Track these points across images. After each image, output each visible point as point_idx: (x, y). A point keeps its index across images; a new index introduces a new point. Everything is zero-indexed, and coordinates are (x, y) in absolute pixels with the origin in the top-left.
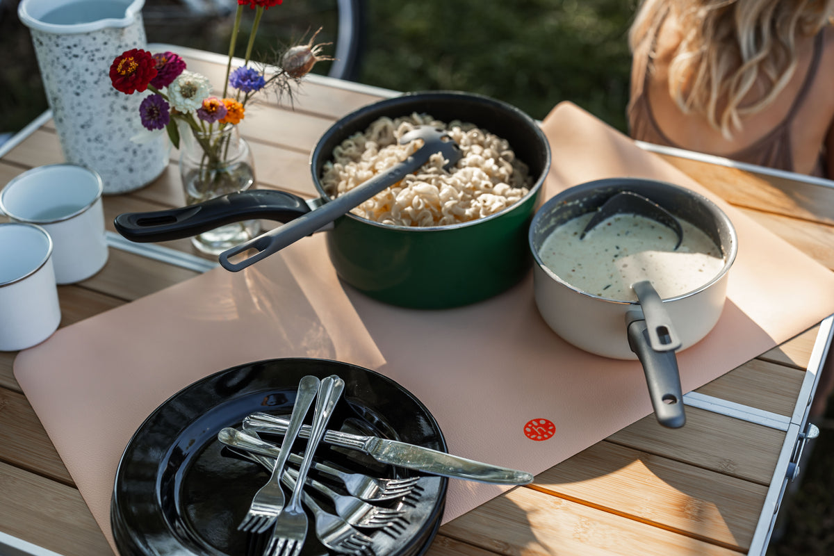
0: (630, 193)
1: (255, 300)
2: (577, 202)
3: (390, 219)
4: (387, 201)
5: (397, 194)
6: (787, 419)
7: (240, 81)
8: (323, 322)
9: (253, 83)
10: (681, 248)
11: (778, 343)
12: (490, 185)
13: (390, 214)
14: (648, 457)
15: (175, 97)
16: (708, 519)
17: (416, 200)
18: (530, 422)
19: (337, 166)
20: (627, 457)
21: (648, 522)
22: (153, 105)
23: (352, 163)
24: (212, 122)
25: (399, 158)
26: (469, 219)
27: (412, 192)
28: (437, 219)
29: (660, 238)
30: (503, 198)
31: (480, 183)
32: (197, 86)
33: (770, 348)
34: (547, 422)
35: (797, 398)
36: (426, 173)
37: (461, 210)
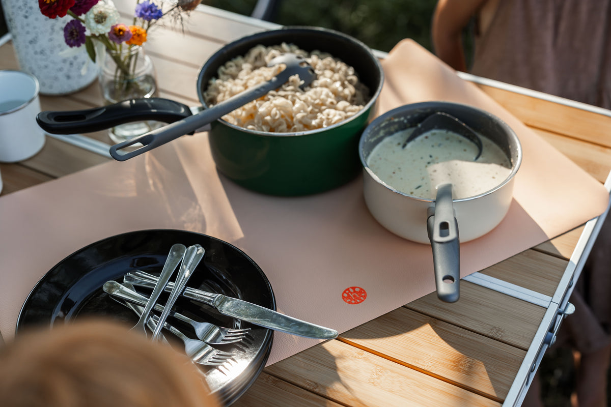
0: (443, 114)
1: (151, 182)
2: (402, 119)
3: (254, 125)
4: (253, 111)
5: (261, 105)
6: (549, 298)
7: (143, 12)
8: (200, 202)
9: (153, 14)
10: (480, 159)
11: (550, 237)
12: (335, 102)
13: (253, 122)
14: (436, 322)
15: (90, 22)
16: (475, 373)
17: (274, 111)
18: (348, 289)
19: (218, 82)
20: (419, 321)
21: (429, 373)
22: (73, 27)
23: (231, 80)
24: (120, 43)
25: (265, 78)
26: (315, 128)
27: (272, 105)
28: (289, 127)
29: (465, 150)
30: (343, 114)
31: (327, 100)
32: (107, 14)
33: (543, 241)
34: (361, 289)
35: (559, 282)
36: (285, 91)
37: (310, 121)
